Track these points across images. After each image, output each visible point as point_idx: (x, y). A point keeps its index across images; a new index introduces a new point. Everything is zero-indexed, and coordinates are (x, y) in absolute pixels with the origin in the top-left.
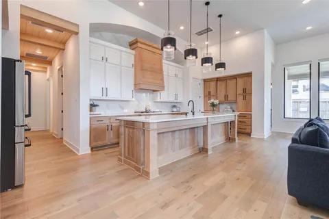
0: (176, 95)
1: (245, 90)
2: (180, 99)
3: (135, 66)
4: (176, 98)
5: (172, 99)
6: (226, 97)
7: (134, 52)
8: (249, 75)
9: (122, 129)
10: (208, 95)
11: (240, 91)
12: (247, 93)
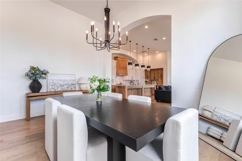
0: (132, 77)
1: (161, 75)
2: (134, 79)
3: (117, 67)
4: (132, 78)
5: (131, 79)
6: (154, 78)
7: (116, 61)
8: (162, 69)
9: (117, 89)
10: (147, 77)
11: (160, 75)
12: (162, 76)
